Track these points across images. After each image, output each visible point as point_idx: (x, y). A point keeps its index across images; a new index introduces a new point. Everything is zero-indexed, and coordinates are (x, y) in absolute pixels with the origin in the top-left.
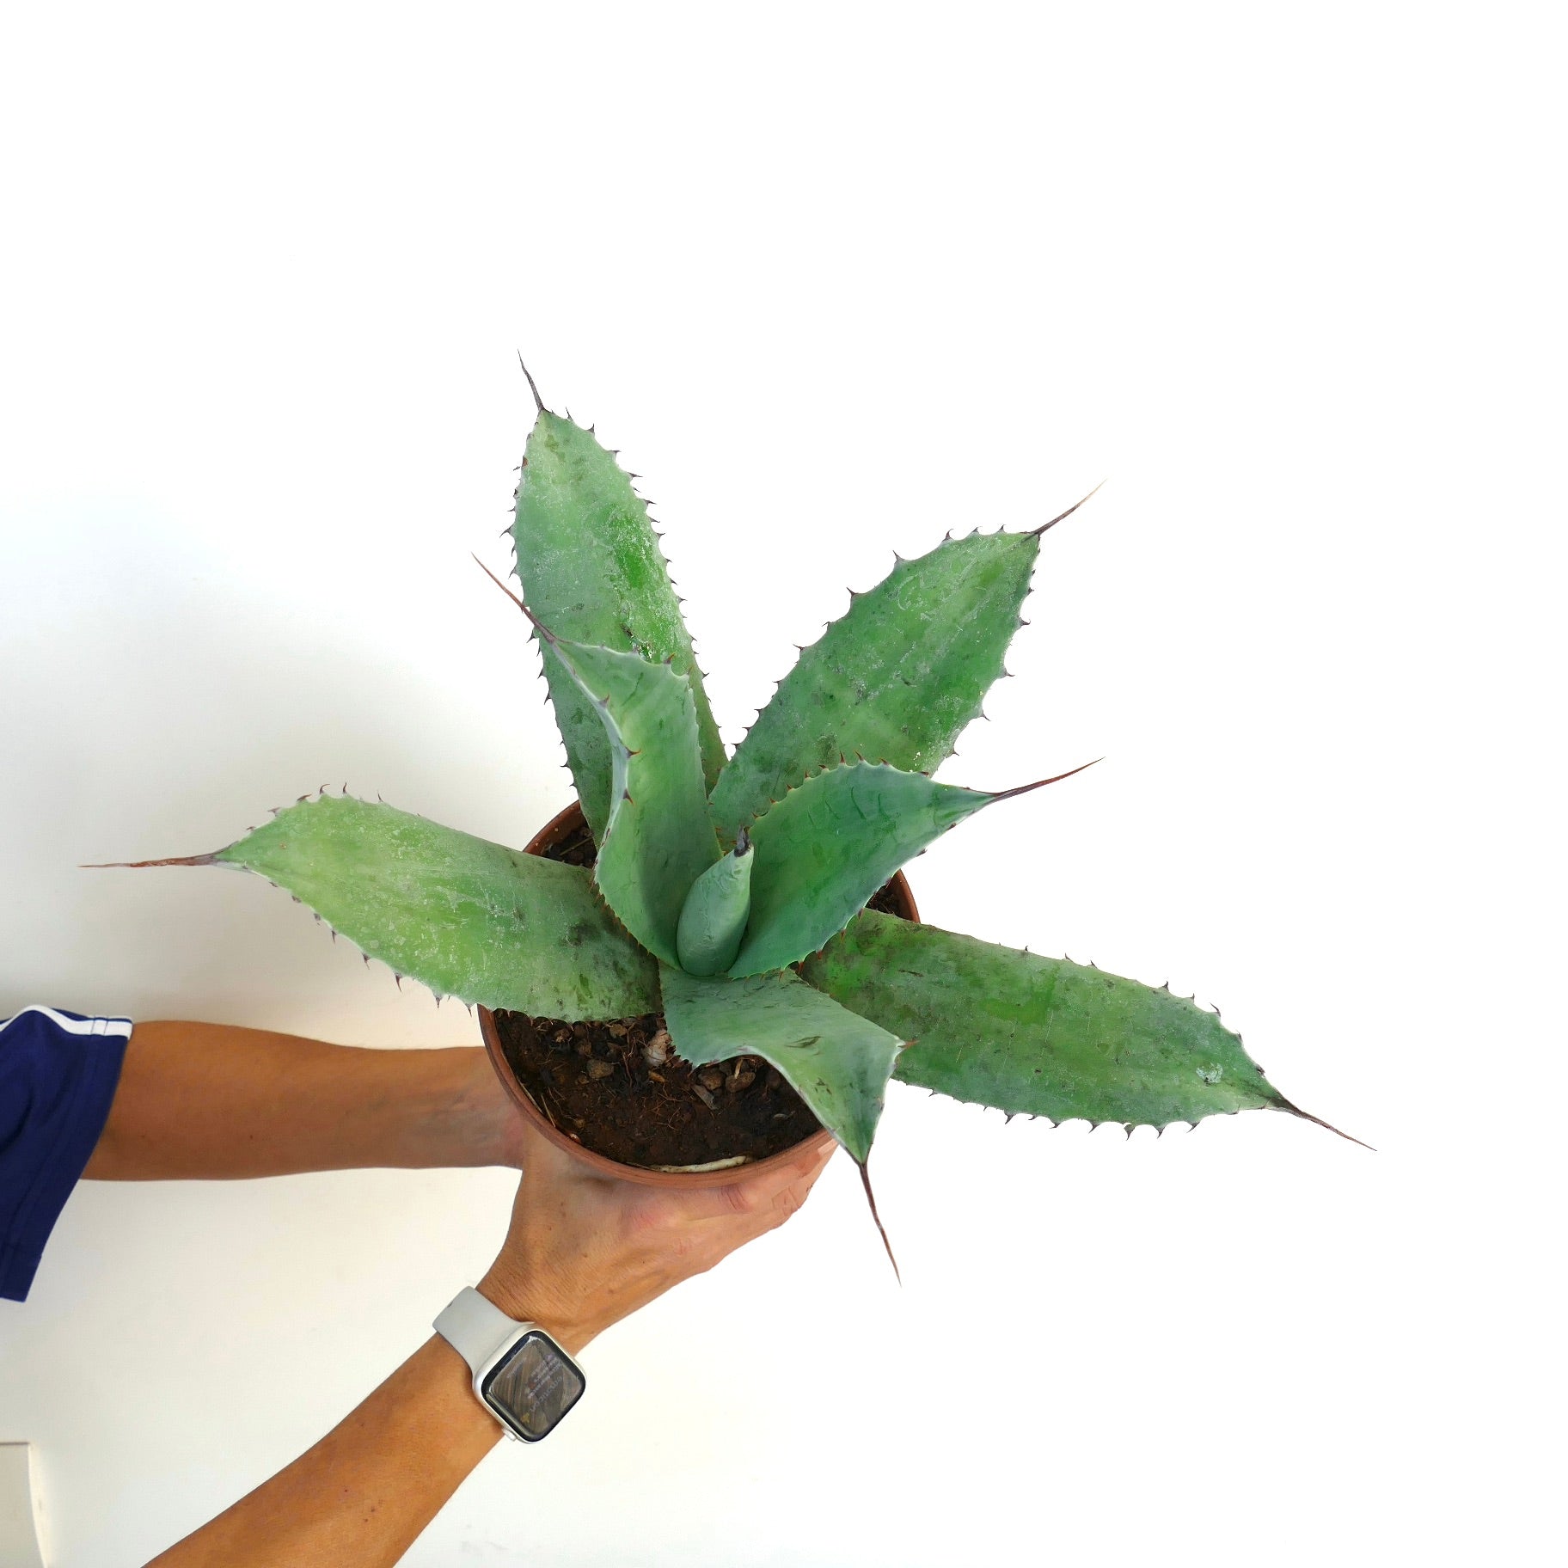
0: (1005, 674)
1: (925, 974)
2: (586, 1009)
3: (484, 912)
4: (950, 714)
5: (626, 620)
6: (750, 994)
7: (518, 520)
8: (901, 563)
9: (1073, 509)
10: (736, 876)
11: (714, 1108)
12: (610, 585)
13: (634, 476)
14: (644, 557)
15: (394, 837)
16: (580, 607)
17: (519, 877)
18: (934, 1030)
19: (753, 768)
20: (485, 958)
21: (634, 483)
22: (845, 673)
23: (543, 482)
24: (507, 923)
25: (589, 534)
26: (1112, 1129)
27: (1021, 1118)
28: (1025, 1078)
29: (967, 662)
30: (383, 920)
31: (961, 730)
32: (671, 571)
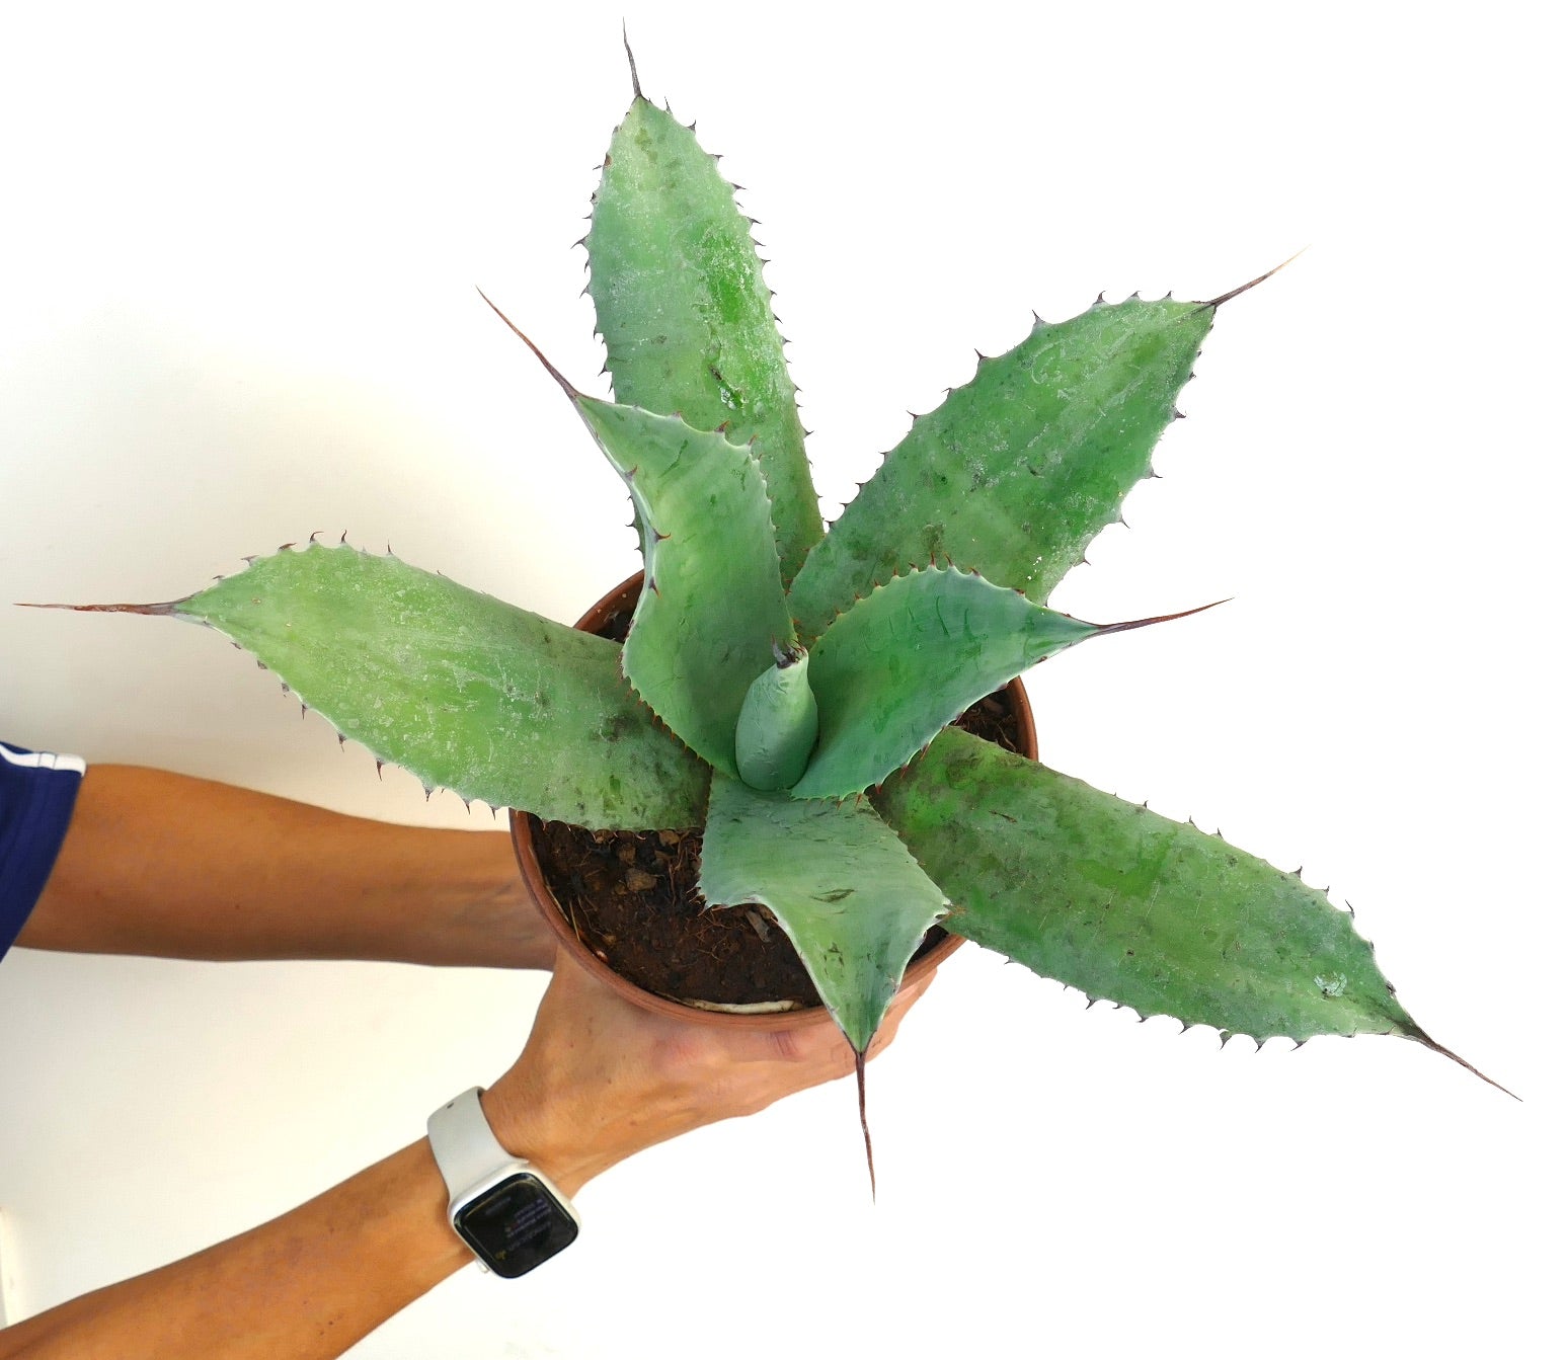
0: (1152, 474)
1: (1019, 819)
2: (614, 816)
3: (499, 694)
4: (1080, 515)
5: (715, 360)
6: (808, 820)
7: (594, 229)
8: (1040, 326)
9: (1265, 277)
10: (783, 688)
11: (767, 940)
12: (699, 316)
13: (738, 187)
14: (742, 287)
15: (397, 598)
16: (662, 340)
17: (550, 656)
18: (1019, 888)
19: (847, 553)
20: (491, 749)
21: (737, 196)
22: (961, 453)
23: (628, 187)
24: (526, 709)
25: (678, 254)
26: (1205, 1034)
27: (1105, 1005)
28: (1114, 960)
29: (1106, 455)
30: (369, 696)
31: (1096, 532)
32: (775, 306)
